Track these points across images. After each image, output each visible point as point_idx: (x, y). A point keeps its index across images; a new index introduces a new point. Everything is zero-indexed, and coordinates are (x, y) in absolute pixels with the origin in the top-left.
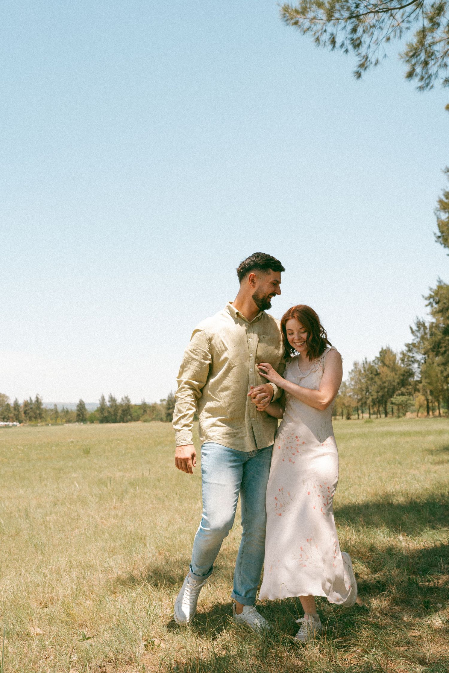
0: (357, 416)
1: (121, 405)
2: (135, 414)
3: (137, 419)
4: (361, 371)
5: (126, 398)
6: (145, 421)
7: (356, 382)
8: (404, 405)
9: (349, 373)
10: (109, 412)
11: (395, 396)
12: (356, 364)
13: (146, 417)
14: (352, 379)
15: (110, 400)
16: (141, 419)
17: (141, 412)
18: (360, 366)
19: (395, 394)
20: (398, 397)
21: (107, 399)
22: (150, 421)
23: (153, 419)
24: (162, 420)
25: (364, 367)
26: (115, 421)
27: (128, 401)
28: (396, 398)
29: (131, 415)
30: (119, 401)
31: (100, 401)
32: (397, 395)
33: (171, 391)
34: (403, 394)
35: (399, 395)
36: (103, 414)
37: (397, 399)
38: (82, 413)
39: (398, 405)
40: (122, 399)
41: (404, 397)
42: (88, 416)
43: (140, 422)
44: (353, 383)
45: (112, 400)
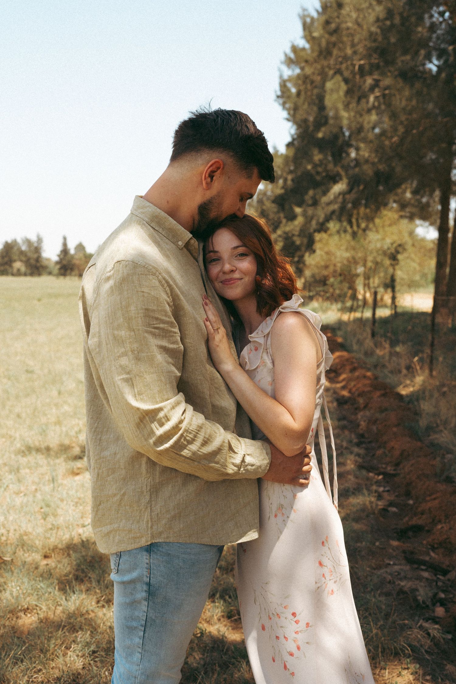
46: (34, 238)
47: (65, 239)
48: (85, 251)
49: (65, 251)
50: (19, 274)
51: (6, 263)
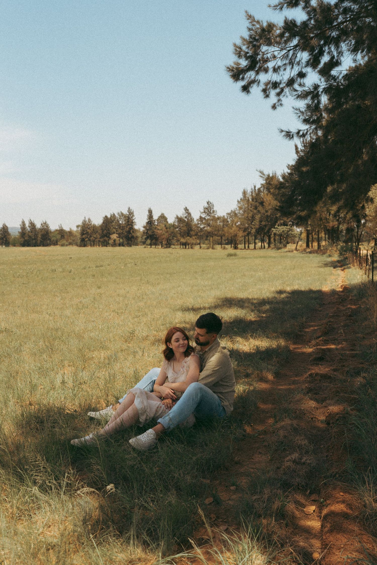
0: (243, 245)
1: (41, 230)
2: (53, 239)
3: (55, 243)
4: (249, 200)
5: (45, 223)
6: (63, 245)
7: (244, 212)
8: (285, 236)
9: (238, 201)
10: (30, 237)
11: (276, 226)
12: (244, 193)
13: (64, 242)
14: (240, 208)
15: (30, 225)
16: (59, 243)
17: (59, 237)
18: (249, 195)
19: (277, 224)
20: (280, 227)
21: (27, 224)
22: (67, 245)
23: (70, 244)
24: (77, 245)
25: (252, 195)
26: (35, 245)
27: (47, 226)
28: (277, 228)
29: (50, 239)
30: (38, 226)
31: (20, 225)
32: (278, 226)
33: (85, 218)
34: (285, 224)
35: (281, 225)
36: (24, 238)
37: (279, 229)
38: (5, 236)
39: (280, 235)
40: (42, 224)
41: (285, 227)
42: (11, 240)
43: (58, 246)
44: (241, 212)
45: (32, 225)
46: (125, 212)
47: (150, 212)
48: (167, 222)
49: (150, 222)
50: (114, 245)
51: (106, 236)
